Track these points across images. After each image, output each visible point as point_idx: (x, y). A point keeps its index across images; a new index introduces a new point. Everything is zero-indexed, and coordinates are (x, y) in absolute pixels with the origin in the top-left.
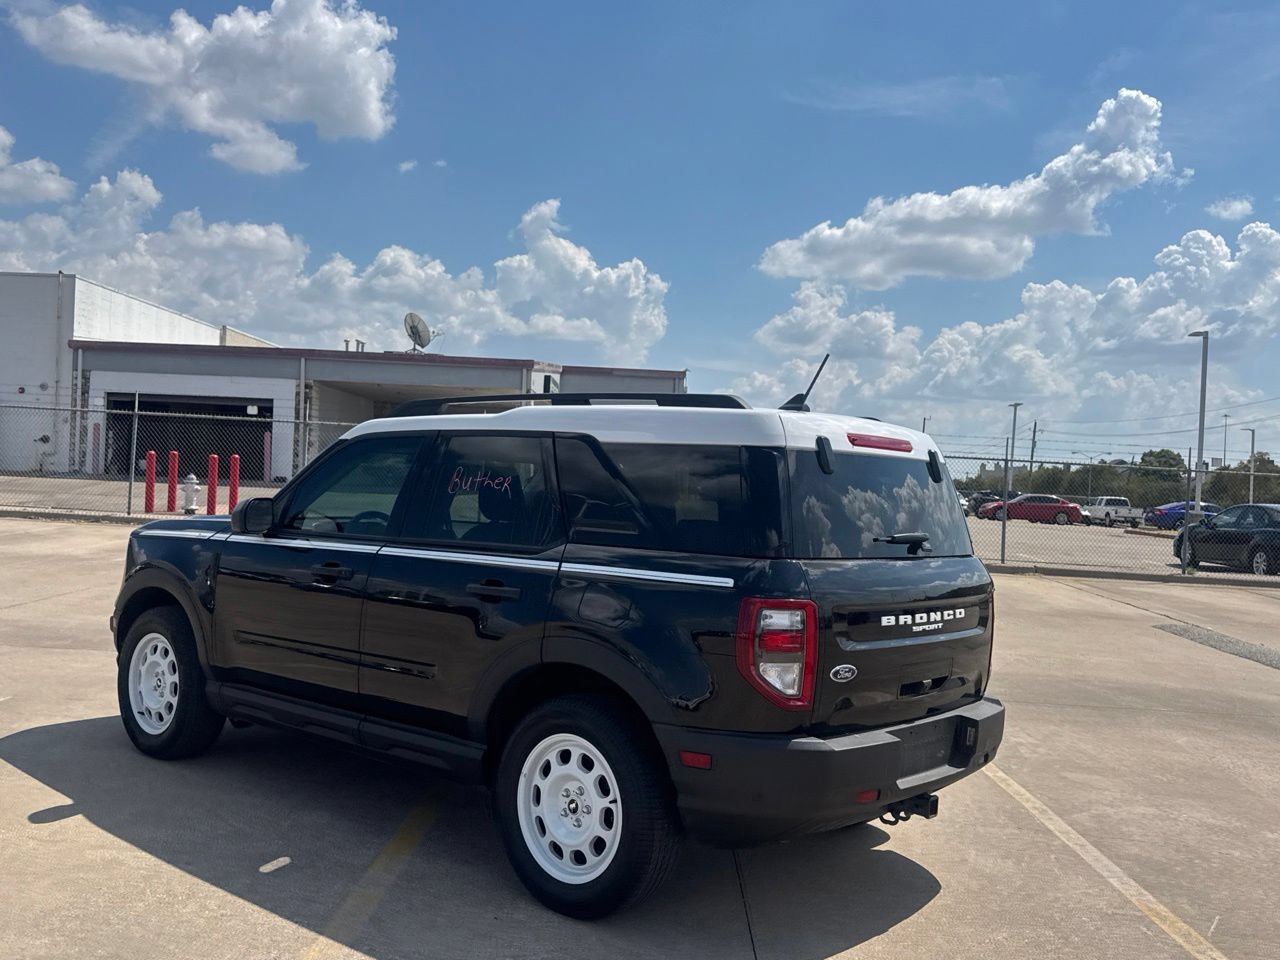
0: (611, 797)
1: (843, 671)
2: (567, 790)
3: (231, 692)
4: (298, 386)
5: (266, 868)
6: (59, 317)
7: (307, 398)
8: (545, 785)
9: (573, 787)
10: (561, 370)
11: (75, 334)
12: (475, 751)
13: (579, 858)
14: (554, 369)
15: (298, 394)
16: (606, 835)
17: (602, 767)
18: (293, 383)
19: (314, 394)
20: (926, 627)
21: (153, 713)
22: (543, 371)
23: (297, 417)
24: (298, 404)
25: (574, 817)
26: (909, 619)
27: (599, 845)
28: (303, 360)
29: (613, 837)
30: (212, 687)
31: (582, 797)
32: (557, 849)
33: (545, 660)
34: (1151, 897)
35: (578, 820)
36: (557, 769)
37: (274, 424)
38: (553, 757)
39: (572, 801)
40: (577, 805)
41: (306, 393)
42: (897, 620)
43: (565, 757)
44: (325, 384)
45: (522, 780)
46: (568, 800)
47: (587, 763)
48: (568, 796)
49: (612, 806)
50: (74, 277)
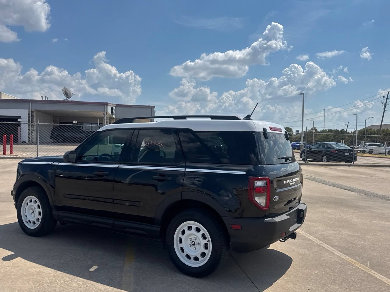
0: (207, 240)
1: (276, 198)
2: (191, 238)
3: (61, 214)
4: (29, 111)
5: (91, 270)
7: (32, 116)
8: (183, 237)
9: (193, 237)
10: (115, 106)
12: (158, 228)
13: (196, 259)
14: (113, 105)
15: (29, 114)
16: (206, 251)
17: (204, 231)
18: (27, 111)
19: (34, 114)
20: (292, 183)
21: (31, 222)
22: (111, 106)
23: (29, 122)
24: (29, 117)
25: (194, 246)
26: (289, 181)
27: (203, 255)
28: (30, 103)
29: (209, 252)
30: (55, 212)
31: (196, 240)
32: (188, 257)
33: (183, 199)
34: (348, 257)
36: (187, 232)
37: (21, 124)
38: (186, 229)
39: (193, 242)
40: (195, 243)
41: (32, 114)
42: (287, 182)
43: (190, 228)
44: (37, 111)
45: (175, 236)
46: (191, 241)
47: (198, 230)
48: (191, 240)
49: (208, 243)
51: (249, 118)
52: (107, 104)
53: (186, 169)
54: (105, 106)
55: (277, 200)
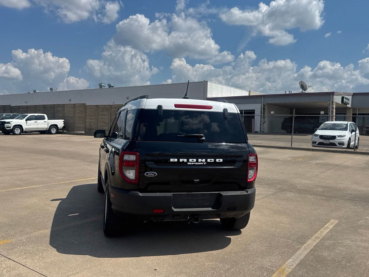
1: (151, 174)
4: (262, 105)
6: (204, 92)
7: (264, 109)
10: (352, 94)
11: (208, 96)
14: (345, 94)
15: (261, 108)
18: (260, 105)
19: (266, 107)
20: (196, 163)
22: (341, 95)
23: (261, 114)
24: (261, 111)
26: (185, 160)
28: (263, 98)
37: (255, 116)
41: (264, 107)
42: (179, 160)
44: (269, 105)
50: (207, 81)
52: (333, 94)
54: (331, 95)
55: (152, 176)
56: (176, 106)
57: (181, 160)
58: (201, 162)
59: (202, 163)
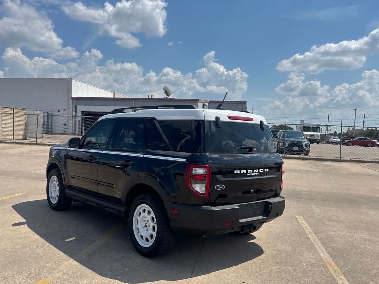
0: (154, 223)
1: (220, 187)
2: (145, 221)
5: (67, 240)
6: (68, 91)
8: (139, 218)
9: (146, 219)
10: (209, 102)
11: (72, 95)
12: (123, 209)
13: (147, 240)
14: (206, 102)
16: (153, 233)
17: (152, 214)
20: (252, 174)
21: (54, 197)
22: (202, 102)
26: (245, 171)
27: (152, 236)
28: (134, 101)
29: (155, 234)
30: (66, 191)
31: (148, 223)
32: (142, 237)
33: (139, 183)
34: (331, 259)
35: (147, 229)
36: (142, 214)
38: (141, 211)
40: (147, 225)
42: (240, 172)
43: (144, 210)
45: (134, 217)
46: (145, 223)
47: (149, 212)
48: (145, 222)
49: (155, 225)
50: (72, 79)
51: (219, 108)
53: (145, 155)
54: (196, 102)
55: (221, 188)
56: (230, 117)
57: (242, 172)
58: (256, 172)
59: (256, 174)
